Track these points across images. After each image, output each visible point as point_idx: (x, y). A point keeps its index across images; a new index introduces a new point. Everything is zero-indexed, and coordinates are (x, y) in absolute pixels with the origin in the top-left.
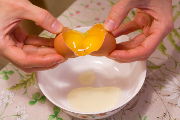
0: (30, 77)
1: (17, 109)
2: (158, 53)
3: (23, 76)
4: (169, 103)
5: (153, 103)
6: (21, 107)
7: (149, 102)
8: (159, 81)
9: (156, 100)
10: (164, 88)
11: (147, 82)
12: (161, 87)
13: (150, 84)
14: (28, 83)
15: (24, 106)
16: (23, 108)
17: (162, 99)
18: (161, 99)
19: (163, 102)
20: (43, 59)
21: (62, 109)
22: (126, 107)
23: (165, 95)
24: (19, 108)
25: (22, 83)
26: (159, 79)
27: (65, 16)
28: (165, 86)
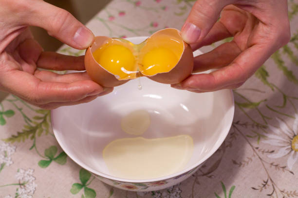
0: (41, 121)
1: (19, 174)
2: (255, 81)
3: (29, 120)
4: (272, 164)
5: (246, 164)
6: (25, 170)
7: (239, 163)
8: (255, 128)
9: (251, 159)
10: (265, 139)
11: (237, 129)
12: (259, 137)
13: (241, 133)
14: (38, 131)
15: (30, 168)
16: (30, 171)
17: (261, 157)
18: (259, 158)
19: (263, 164)
20: (65, 89)
21: (94, 174)
22: (201, 171)
23: (267, 150)
24: (22, 171)
25: (28, 130)
26: (256, 124)
27: (101, 20)
28: (266, 137)
